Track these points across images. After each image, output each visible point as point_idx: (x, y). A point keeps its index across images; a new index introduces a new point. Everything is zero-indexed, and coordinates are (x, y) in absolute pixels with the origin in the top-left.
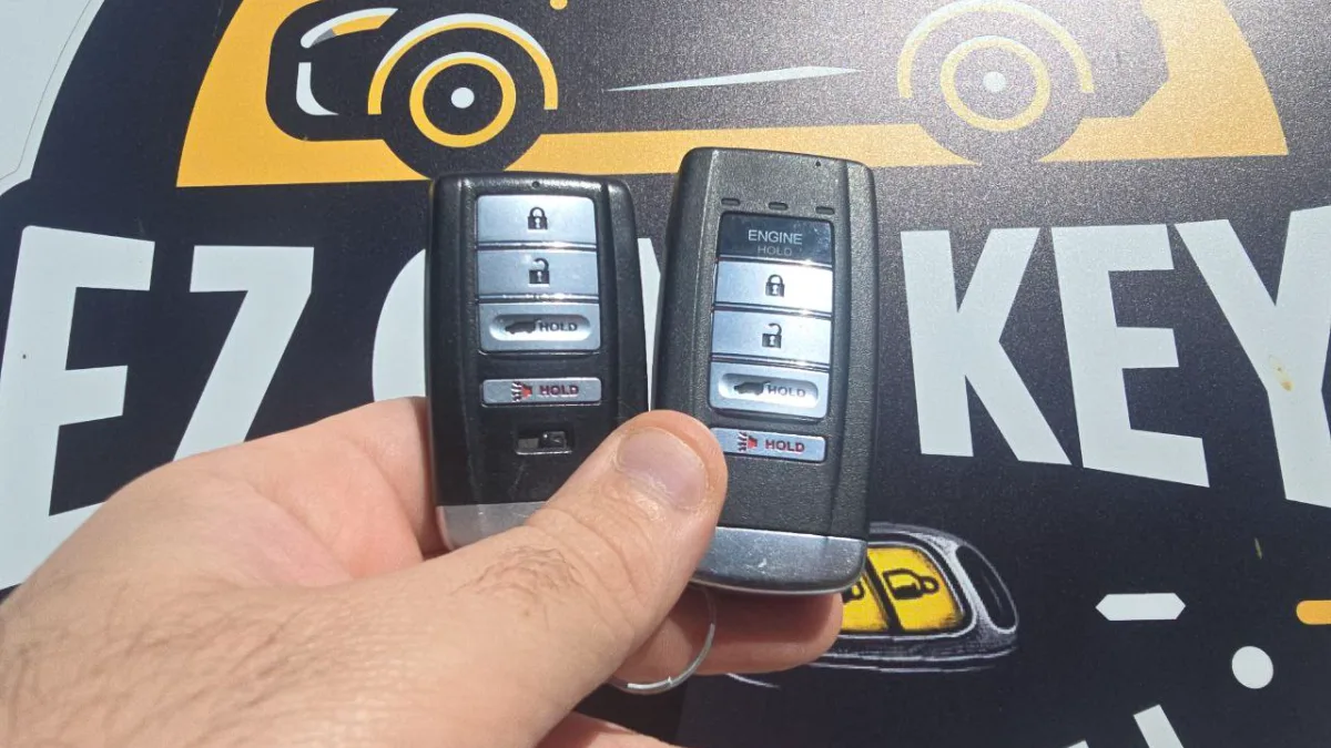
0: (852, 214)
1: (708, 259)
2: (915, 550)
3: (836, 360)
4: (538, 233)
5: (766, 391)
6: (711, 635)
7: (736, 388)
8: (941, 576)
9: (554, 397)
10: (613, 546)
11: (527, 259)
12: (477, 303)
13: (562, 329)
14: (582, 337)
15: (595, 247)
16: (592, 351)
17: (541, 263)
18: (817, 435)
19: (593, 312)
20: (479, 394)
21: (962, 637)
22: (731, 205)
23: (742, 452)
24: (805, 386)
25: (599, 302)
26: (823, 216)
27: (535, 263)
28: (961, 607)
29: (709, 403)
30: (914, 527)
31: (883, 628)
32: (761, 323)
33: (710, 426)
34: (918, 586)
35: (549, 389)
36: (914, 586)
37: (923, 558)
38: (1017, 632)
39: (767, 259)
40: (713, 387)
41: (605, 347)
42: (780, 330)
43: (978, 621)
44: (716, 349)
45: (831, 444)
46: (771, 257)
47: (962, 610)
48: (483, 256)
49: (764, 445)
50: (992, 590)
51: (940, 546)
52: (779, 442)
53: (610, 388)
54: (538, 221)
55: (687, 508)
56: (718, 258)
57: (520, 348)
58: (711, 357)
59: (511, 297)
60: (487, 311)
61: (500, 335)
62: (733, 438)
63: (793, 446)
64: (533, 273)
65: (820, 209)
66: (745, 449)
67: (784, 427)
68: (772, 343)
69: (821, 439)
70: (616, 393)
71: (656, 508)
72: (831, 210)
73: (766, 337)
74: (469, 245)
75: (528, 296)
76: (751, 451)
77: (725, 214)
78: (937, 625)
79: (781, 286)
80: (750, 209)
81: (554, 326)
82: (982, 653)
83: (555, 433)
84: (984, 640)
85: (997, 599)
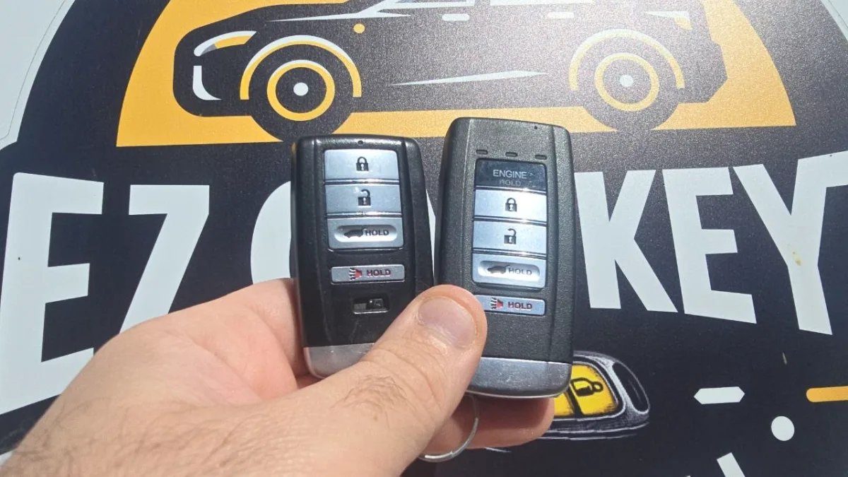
0: (558, 160)
1: (469, 190)
2: (588, 366)
3: (550, 251)
4: (363, 173)
5: (507, 271)
6: (476, 424)
7: (489, 270)
8: (604, 381)
9: (376, 277)
10: (421, 373)
11: (357, 190)
12: (326, 218)
13: (380, 234)
14: (392, 239)
15: (398, 181)
16: (398, 248)
17: (365, 192)
18: (540, 299)
19: (398, 222)
20: (329, 276)
21: (618, 417)
22: (484, 154)
23: (494, 309)
24: (531, 268)
25: (402, 216)
26: (540, 161)
27: (362, 193)
28: (617, 399)
29: (472, 280)
30: (587, 352)
31: (571, 414)
32: (503, 229)
33: (474, 294)
34: (591, 388)
35: (372, 272)
36: (588, 387)
37: (593, 371)
38: (649, 413)
39: (505, 188)
40: (474, 269)
41: (407, 244)
42: (515, 233)
43: (627, 407)
44: (474, 246)
45: (548, 304)
46: (507, 186)
47: (617, 401)
48: (329, 189)
49: (507, 305)
50: (634, 389)
51: (603, 363)
52: (516, 303)
53: (409, 272)
54: (362, 165)
55: (463, 346)
56: (475, 189)
57: (354, 247)
58: (473, 251)
59: (347, 214)
60: (333, 223)
61: (341, 239)
62: (488, 301)
63: (525, 306)
64: (360, 199)
65: (537, 156)
66: (495, 308)
67: (519, 294)
68: (510, 241)
69: (542, 301)
70: (414, 273)
71: (445, 347)
72: (544, 157)
73: (507, 237)
74: (320, 182)
75: (358, 214)
76: (500, 309)
77: (479, 160)
78: (603, 411)
79: (515, 205)
80: (495, 157)
81: (375, 232)
82: (629, 427)
83: (376, 300)
84: (630, 419)
85: (637, 394)
